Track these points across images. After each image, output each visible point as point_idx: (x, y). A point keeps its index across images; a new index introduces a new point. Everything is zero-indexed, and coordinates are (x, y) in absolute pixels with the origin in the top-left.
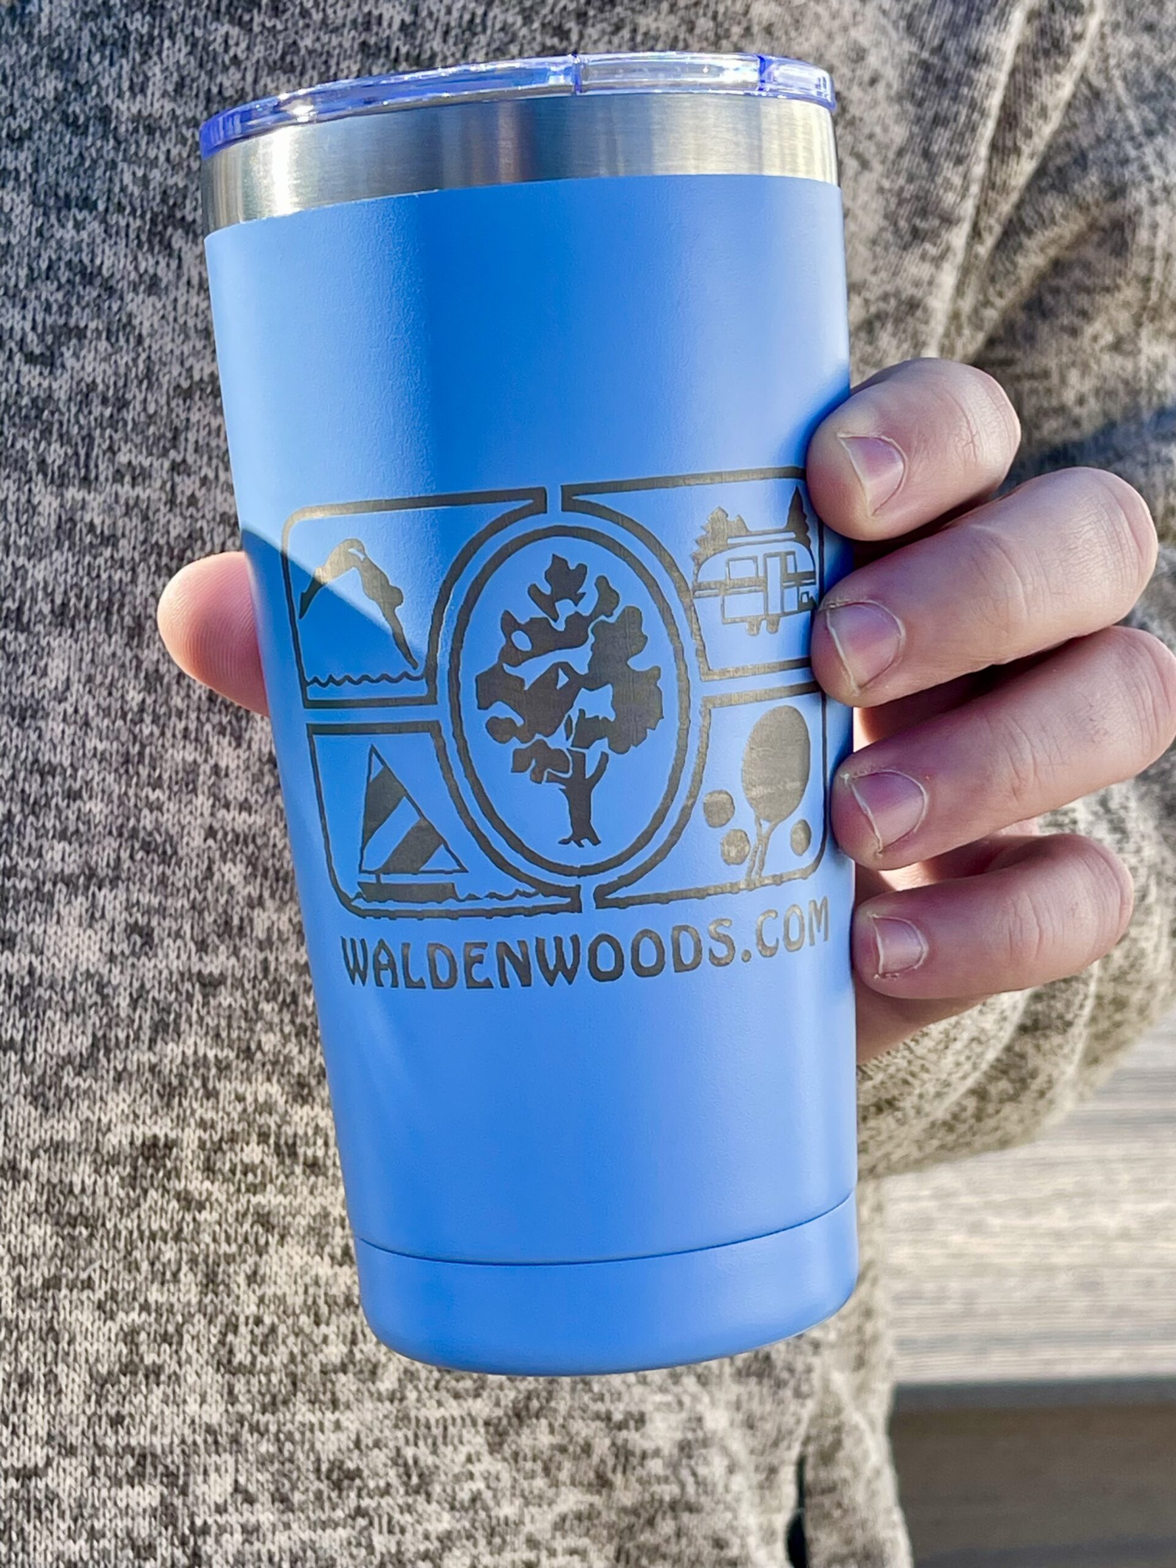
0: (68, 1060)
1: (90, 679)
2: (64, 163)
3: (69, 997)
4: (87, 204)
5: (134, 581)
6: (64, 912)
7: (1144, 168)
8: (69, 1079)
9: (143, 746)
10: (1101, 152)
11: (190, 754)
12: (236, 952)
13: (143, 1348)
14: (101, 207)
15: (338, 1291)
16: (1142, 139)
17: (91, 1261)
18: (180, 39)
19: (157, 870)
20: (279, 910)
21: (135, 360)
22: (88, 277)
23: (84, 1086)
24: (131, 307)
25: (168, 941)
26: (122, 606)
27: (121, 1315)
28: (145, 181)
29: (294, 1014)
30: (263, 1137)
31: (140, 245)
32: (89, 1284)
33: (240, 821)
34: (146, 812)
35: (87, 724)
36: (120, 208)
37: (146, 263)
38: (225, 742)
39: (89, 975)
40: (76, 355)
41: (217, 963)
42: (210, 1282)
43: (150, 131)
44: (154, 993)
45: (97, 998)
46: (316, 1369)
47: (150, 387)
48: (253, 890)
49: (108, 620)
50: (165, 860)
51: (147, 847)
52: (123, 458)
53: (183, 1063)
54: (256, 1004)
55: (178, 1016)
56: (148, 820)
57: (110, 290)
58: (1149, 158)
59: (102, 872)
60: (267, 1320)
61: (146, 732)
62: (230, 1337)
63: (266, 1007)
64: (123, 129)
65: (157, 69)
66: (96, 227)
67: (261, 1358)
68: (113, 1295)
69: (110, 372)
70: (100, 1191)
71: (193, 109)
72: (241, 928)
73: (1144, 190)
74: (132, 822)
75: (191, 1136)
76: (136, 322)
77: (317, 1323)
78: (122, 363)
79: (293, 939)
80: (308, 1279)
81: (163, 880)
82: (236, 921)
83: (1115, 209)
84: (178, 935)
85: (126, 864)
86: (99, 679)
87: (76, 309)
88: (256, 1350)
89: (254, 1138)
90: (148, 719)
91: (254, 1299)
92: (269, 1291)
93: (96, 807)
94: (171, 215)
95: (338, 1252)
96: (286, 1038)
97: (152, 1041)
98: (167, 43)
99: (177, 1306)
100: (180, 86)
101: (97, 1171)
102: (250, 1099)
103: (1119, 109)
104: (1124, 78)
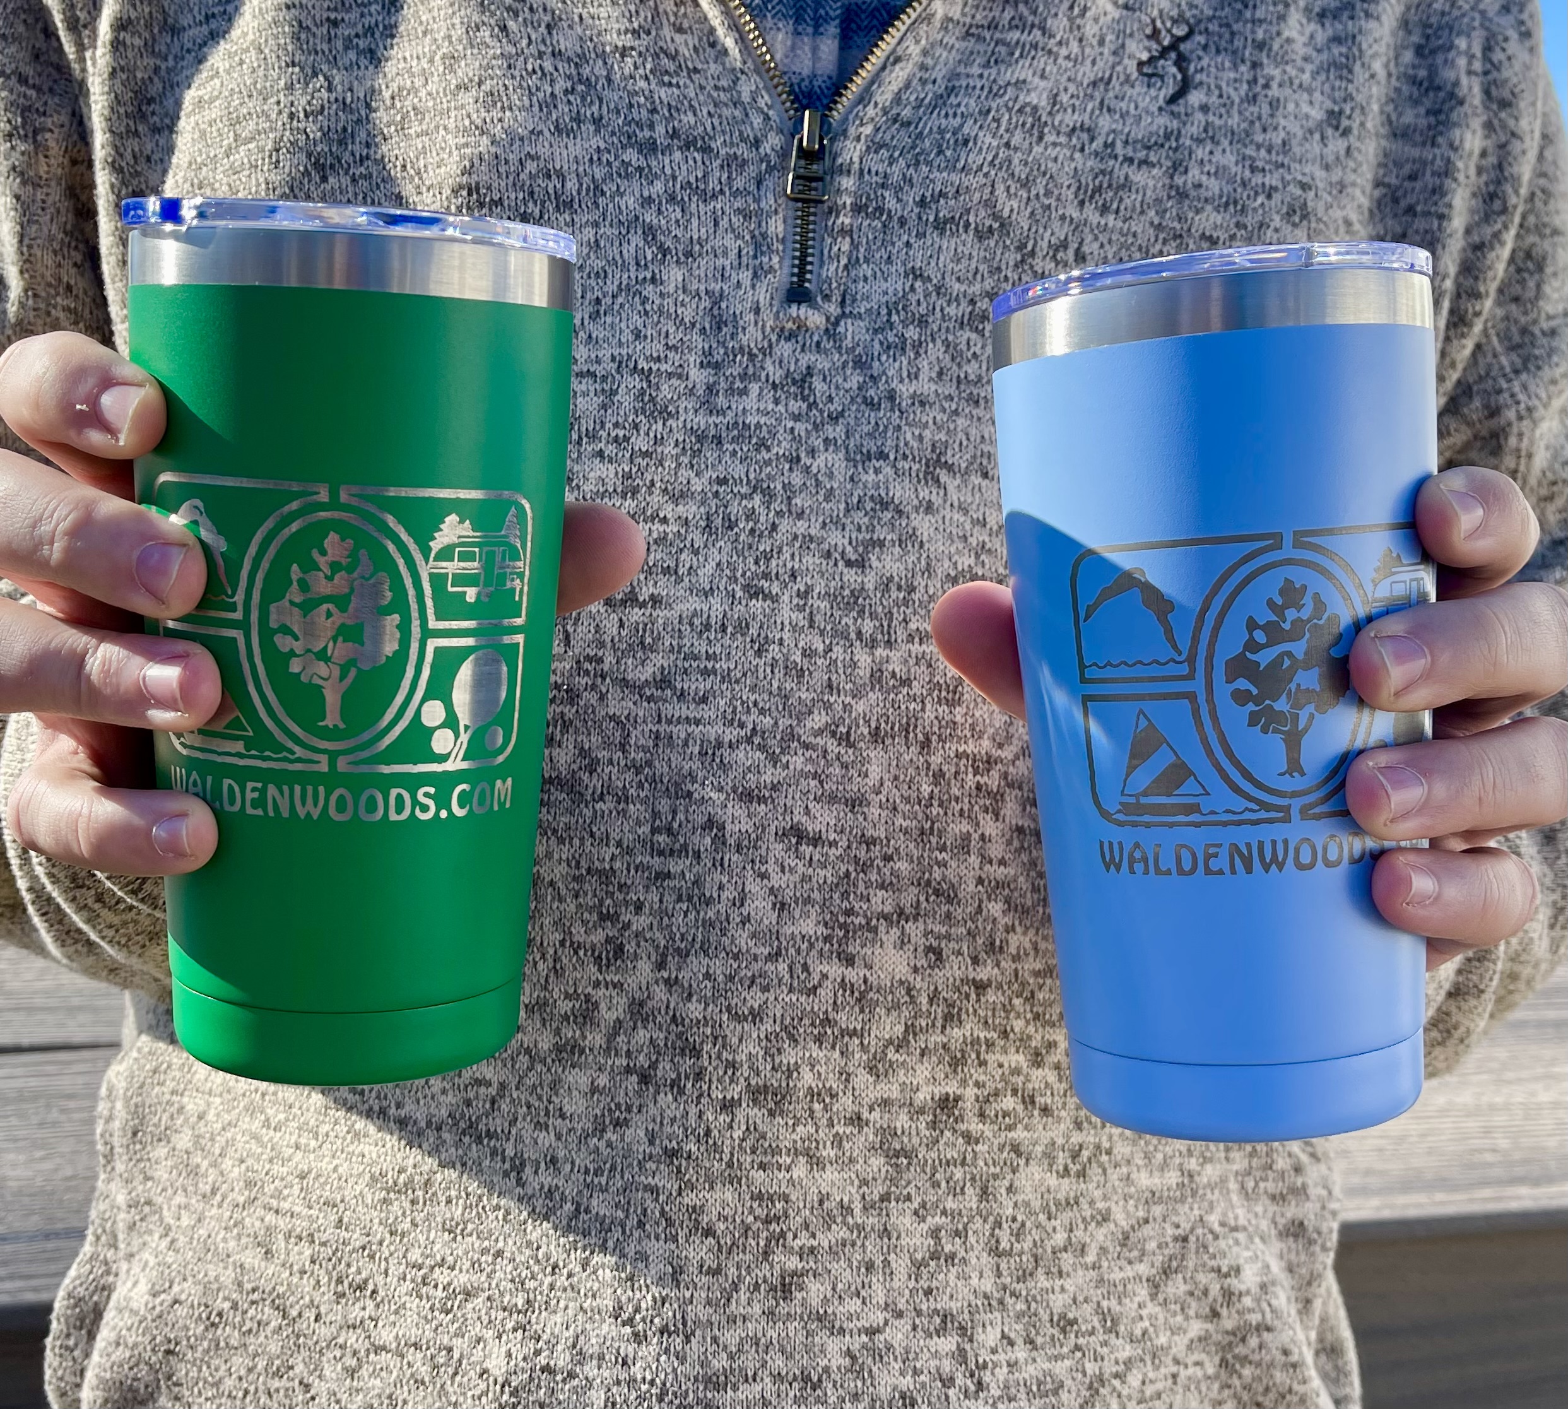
0: (890, 1042)
1: (896, 778)
2: (866, 429)
3: (889, 998)
4: (882, 456)
5: (923, 710)
6: (884, 939)
7: (1513, 395)
8: (891, 1054)
9: (933, 823)
10: (1482, 386)
12: (998, 965)
13: (944, 1241)
14: (892, 457)
15: (1061, 1196)
16: (1512, 376)
17: (909, 1182)
18: (939, 342)
19: (944, 908)
20: (1024, 933)
21: (919, 559)
22: (885, 505)
23: (901, 1060)
24: (915, 523)
25: (953, 957)
26: (916, 726)
27: (929, 1218)
28: (921, 438)
29: (1032, 1006)
30: (1015, 1092)
31: (919, 482)
32: (909, 1198)
34: (936, 868)
35: (895, 809)
36: (905, 457)
37: (924, 493)
39: (901, 982)
40: (879, 559)
41: (985, 973)
42: (985, 1193)
43: (922, 404)
44: (944, 994)
45: (907, 998)
46: (1049, 1250)
47: (929, 577)
49: (906, 737)
50: (950, 901)
51: (937, 893)
52: (913, 626)
53: (964, 1042)
54: (1010, 1000)
55: (960, 1009)
56: (937, 873)
57: (900, 512)
58: (1517, 389)
59: (907, 911)
60: (1019, 1218)
61: (935, 813)
62: (997, 1231)
63: (1017, 1002)
64: (904, 404)
65: (925, 363)
66: (888, 470)
67: (1016, 1245)
68: (923, 1205)
69: (902, 568)
70: (914, 1133)
71: (950, 389)
72: (1001, 948)
73: (1514, 409)
74: (927, 875)
75: (970, 1092)
76: (918, 533)
77: (1049, 1219)
78: (910, 561)
80: (1043, 1189)
81: (948, 915)
82: (998, 943)
83: (1493, 423)
84: (959, 953)
85: (924, 904)
86: (902, 777)
87: (878, 527)
88: (1013, 1239)
89: (1009, 1093)
90: (935, 803)
91: (1011, 1204)
92: (1020, 1198)
93: (902, 866)
94: (938, 460)
95: (1061, 1168)
96: (1028, 1022)
97: (944, 1027)
98: (931, 345)
99: (964, 1212)
100: (940, 374)
101: (911, 1119)
102: (1006, 1065)
103: (1495, 356)
104: (1498, 335)
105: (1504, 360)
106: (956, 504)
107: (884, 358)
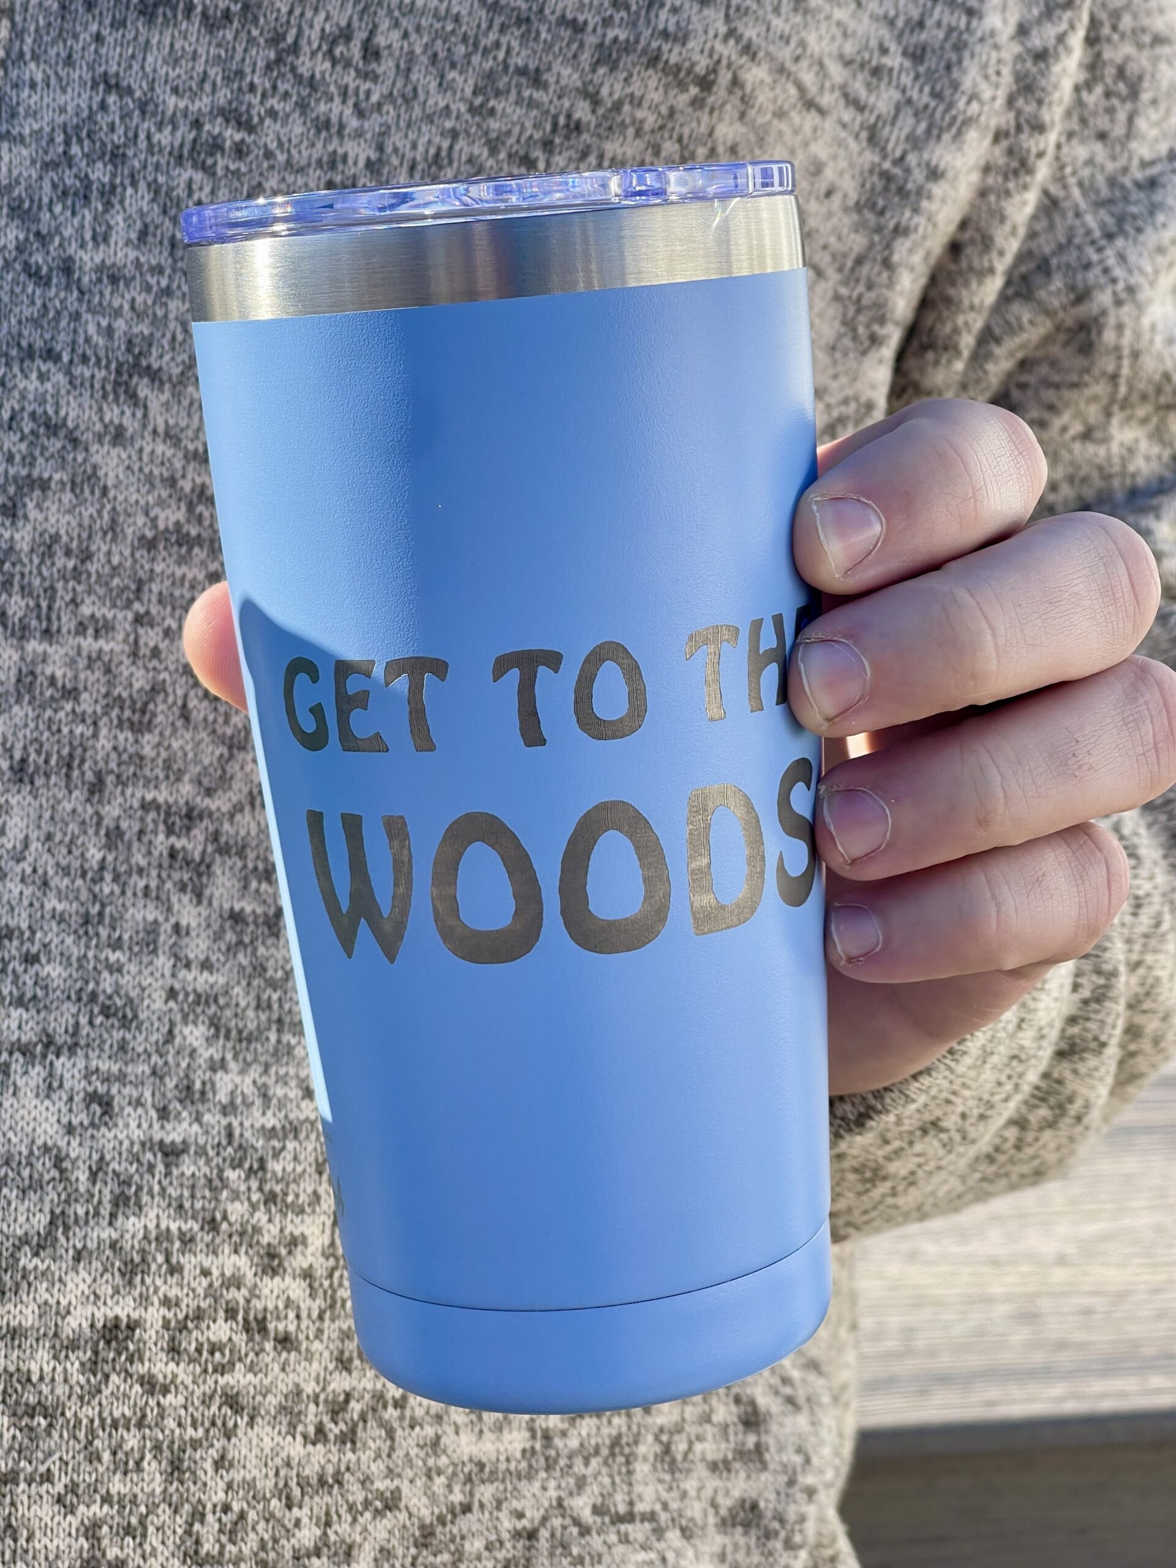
0: (25, 1240)
1: (49, 837)
2: (27, 312)
3: (26, 1173)
4: (51, 355)
5: (95, 735)
6: (20, 1082)
7: (1106, 271)
8: (26, 1260)
9: (103, 906)
10: (1064, 259)
11: (152, 913)
12: (198, 1119)
13: (105, 1542)
14: (66, 358)
15: (310, 1471)
16: (1103, 242)
17: (50, 1454)
18: (142, 186)
19: (117, 1035)
20: (242, 1072)
21: (100, 512)
22: (53, 428)
23: (42, 1267)
24: (97, 459)
25: (128, 1110)
26: (83, 761)
27: (82, 1508)
28: (109, 332)
29: (263, 1181)
30: (231, 1313)
31: (105, 397)
32: (48, 1477)
33: (201, 980)
34: (105, 974)
35: (45, 884)
36: (85, 359)
37: (112, 414)
38: (186, 899)
39: (46, 1149)
40: (39, 506)
41: (180, 1130)
42: (176, 1469)
43: (114, 280)
44: (114, 1165)
45: (55, 1173)
47: (114, 540)
48: (214, 1052)
49: (68, 776)
50: (125, 1024)
51: (106, 1012)
52: (86, 610)
53: (145, 1237)
54: (221, 1171)
55: (139, 1188)
56: (107, 982)
57: (75, 442)
58: (1111, 262)
59: (59, 1040)
60: (236, 1507)
61: (107, 890)
62: (197, 1526)
63: (231, 1175)
64: (86, 280)
65: (120, 218)
66: (60, 378)
67: (230, 1547)
68: (72, 1488)
69: (74, 523)
70: (59, 1378)
71: (157, 256)
72: (203, 1093)
73: (1108, 292)
74: (91, 986)
75: (154, 1315)
76: (101, 473)
78: (86, 514)
79: (258, 1102)
80: (278, 1461)
81: (123, 1046)
82: (198, 1085)
83: (1081, 311)
84: (138, 1103)
85: (85, 1030)
86: (58, 837)
87: (40, 460)
88: (224, 1539)
89: (221, 1314)
90: (108, 877)
91: (222, 1485)
92: (237, 1475)
93: (53, 971)
94: (136, 365)
95: (311, 1430)
96: (254, 1207)
97: (113, 1216)
98: (129, 191)
99: (140, 1496)
100: (143, 234)
101: (55, 1357)
102: (216, 1273)
103: (1078, 215)
104: (1081, 184)
105: (1090, 220)
106: (161, 429)
107: (58, 209)
